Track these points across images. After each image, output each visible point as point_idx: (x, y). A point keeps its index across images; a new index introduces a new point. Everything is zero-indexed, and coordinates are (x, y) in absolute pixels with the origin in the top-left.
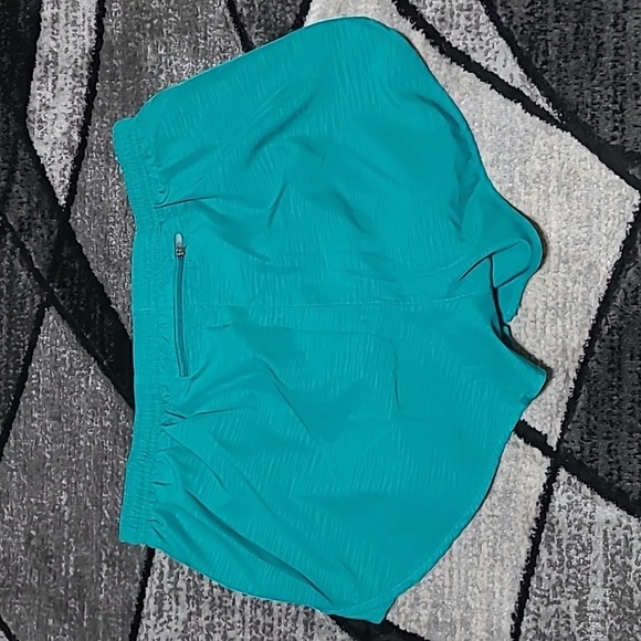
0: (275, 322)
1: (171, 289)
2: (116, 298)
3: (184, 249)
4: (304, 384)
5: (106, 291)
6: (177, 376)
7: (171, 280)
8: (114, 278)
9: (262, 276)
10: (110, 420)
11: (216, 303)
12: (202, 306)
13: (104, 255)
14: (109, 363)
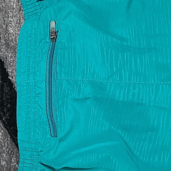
0: (130, 97)
1: (44, 66)
2: (12, 72)
3: (56, 33)
4: (157, 159)
5: (6, 67)
6: (49, 136)
7: (45, 59)
8: (11, 57)
9: (120, 56)
10: (5, 161)
11: (80, 78)
12: (68, 81)
13: (5, 40)
14: (7, 119)
